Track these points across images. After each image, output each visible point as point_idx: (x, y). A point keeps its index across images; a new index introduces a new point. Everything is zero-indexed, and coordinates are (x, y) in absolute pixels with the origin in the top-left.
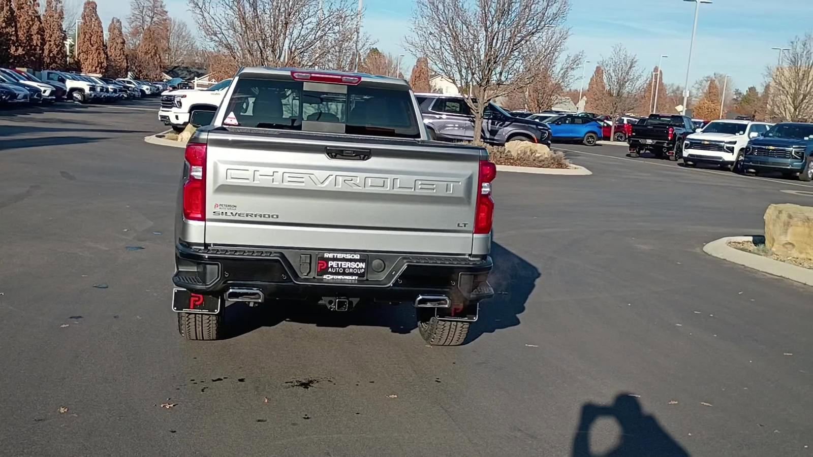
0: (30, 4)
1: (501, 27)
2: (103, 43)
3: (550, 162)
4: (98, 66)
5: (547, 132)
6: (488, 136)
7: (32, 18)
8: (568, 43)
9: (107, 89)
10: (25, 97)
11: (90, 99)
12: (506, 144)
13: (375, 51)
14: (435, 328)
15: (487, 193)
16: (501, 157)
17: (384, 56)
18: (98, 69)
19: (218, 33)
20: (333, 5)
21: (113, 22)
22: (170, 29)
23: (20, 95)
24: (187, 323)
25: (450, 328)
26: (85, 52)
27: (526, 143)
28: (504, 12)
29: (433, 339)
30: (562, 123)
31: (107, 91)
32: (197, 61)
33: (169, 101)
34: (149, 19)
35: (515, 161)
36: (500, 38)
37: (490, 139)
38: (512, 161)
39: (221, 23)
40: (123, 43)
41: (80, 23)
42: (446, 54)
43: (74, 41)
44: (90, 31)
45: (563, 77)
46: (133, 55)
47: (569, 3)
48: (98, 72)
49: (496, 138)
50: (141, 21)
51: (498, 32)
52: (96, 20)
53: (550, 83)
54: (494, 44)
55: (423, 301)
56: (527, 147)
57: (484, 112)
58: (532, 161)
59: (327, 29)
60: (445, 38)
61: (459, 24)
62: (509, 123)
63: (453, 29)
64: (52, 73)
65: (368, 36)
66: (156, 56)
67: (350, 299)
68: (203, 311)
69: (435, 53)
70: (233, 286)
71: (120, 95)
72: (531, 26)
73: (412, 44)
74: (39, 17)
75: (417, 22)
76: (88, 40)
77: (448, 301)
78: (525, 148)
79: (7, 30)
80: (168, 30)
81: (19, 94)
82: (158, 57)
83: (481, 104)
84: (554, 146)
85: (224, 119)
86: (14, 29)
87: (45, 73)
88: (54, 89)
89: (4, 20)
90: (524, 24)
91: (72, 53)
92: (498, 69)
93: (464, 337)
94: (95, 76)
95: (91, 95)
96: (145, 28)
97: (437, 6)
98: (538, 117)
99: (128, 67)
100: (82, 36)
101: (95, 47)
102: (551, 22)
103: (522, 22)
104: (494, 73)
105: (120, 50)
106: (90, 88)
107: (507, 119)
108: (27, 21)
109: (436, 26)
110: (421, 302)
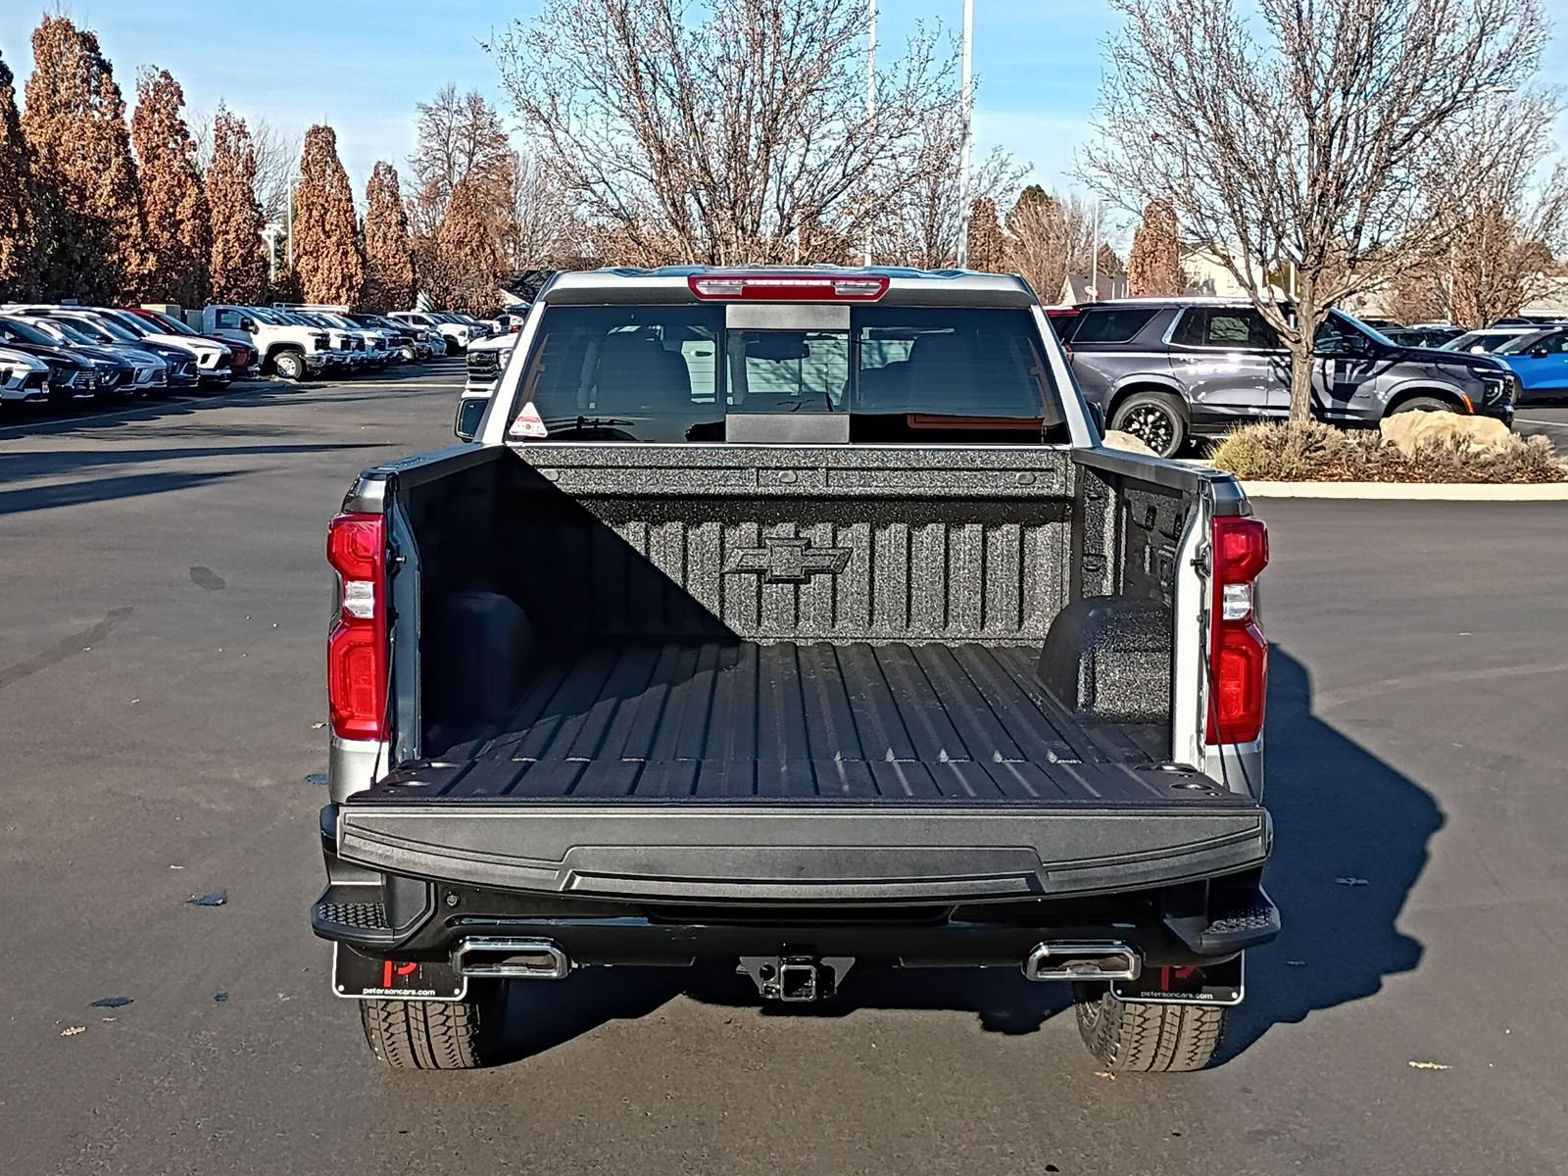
0: (174, 146)
1: (1352, 105)
2: (354, 228)
3: (1512, 467)
4: (343, 285)
5: (1501, 382)
6: (1328, 403)
7: (179, 180)
8: (1552, 133)
9: (361, 341)
10: (157, 375)
11: (316, 368)
12: (1384, 423)
13: (1035, 194)
14: (1117, 1024)
15: (1242, 615)
16: (1369, 461)
17: (1059, 204)
18: (343, 292)
19: (592, 180)
20: (886, 81)
21: (377, 174)
22: (517, 179)
23: (144, 372)
24: (385, 1025)
25: (1163, 1022)
26: (311, 253)
27: (1441, 418)
28: (1357, 61)
29: (1115, 1055)
30: (1549, 352)
31: (361, 345)
32: (584, 255)
33: (486, 364)
34: (463, 159)
35: (1412, 468)
36: (1351, 135)
37: (1332, 411)
38: (1400, 470)
39: (600, 156)
40: (403, 223)
41: (297, 185)
42: (1200, 188)
43: (286, 228)
44: (321, 201)
45: (1546, 226)
46: (427, 251)
47: (1543, 22)
48: (343, 300)
49: (1350, 406)
50: (446, 165)
51: (1343, 118)
52: (334, 172)
53: (1512, 246)
54: (1334, 152)
55: (1052, 962)
56: (1445, 428)
57: (1315, 338)
58: (1459, 466)
59: (874, 148)
60: (1196, 146)
61: (1233, 104)
62: (1389, 362)
63: (1219, 117)
64: (226, 311)
65: (1004, 156)
66: (484, 249)
67: (825, 962)
68: (420, 992)
69: (1171, 188)
70: (475, 933)
71: (392, 354)
72: (1437, 92)
73: (1108, 169)
74: (196, 178)
75: (1118, 109)
76: (317, 222)
77: (1132, 961)
78: (1437, 433)
79: (121, 214)
80: (510, 183)
81: (141, 370)
82: (488, 250)
83: (1306, 318)
84: (1523, 417)
85: (510, 423)
86: (135, 211)
87: (209, 312)
88: (228, 351)
89: (113, 190)
90: (1418, 89)
91: (282, 259)
92: (1351, 220)
93: (1210, 1049)
94: (335, 311)
95: (319, 359)
96: (455, 183)
97: (1171, 62)
98: (1482, 338)
99: (415, 281)
100: (303, 213)
101: (334, 239)
102: (1495, 77)
103: (1410, 85)
104: (1338, 228)
105: (396, 241)
106: (317, 341)
107: (1381, 351)
108: (169, 189)
109: (1169, 116)
110: (1046, 963)
